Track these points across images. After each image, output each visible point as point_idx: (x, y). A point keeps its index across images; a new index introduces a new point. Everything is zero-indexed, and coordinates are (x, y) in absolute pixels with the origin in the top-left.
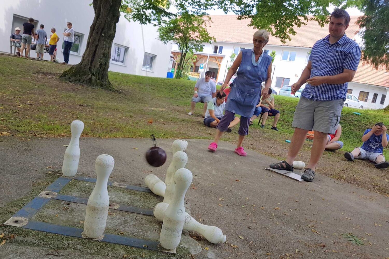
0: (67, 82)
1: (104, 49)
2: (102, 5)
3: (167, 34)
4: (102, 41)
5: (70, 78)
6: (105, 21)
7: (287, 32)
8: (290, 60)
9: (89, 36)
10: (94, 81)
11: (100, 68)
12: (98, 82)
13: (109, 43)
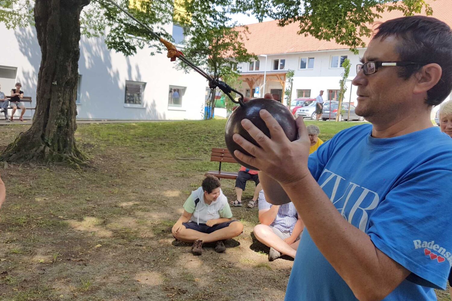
0: (3, 163)
1: (61, 103)
4: (56, 93)
5: (10, 156)
10: (48, 155)
11: (60, 132)
12: (55, 156)
13: (69, 93)
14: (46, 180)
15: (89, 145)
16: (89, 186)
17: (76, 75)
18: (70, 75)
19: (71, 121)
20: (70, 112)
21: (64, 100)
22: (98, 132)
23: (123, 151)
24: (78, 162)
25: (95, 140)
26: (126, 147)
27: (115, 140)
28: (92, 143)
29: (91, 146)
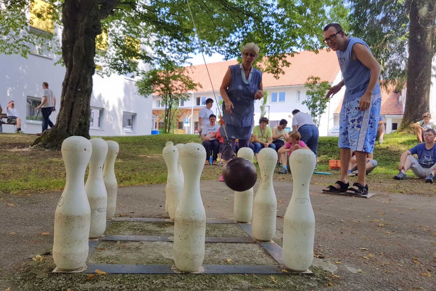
0: (43, 148)
1: (82, 106)
2: (73, 57)
3: (146, 87)
4: (79, 97)
5: (45, 144)
6: (80, 74)
7: (279, 66)
8: (280, 101)
9: (62, 94)
11: (80, 128)
19: (88, 121)
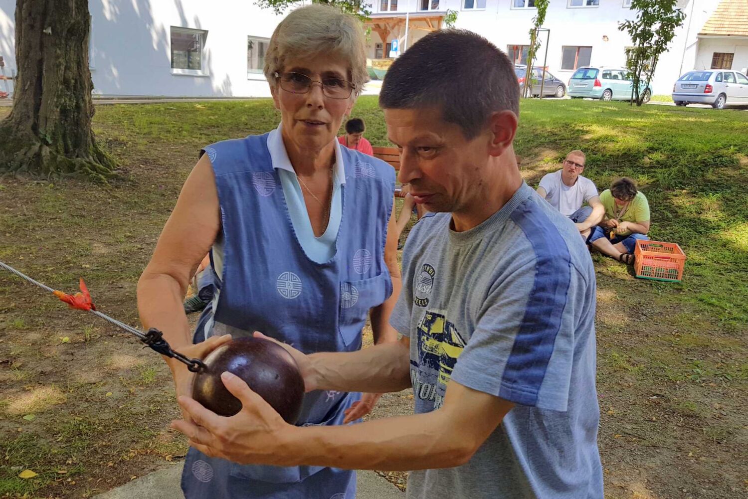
1: (63, 67)
4: (52, 48)
8: (589, 3)
10: (47, 161)
11: (66, 120)
12: (60, 162)
13: (76, 49)
14: (51, 204)
15: (117, 142)
16: (127, 213)
17: (84, 17)
18: (73, 16)
19: (84, 101)
20: (81, 85)
21: (67, 62)
22: (130, 119)
23: (179, 152)
24: (102, 172)
25: (127, 133)
26: (183, 144)
27: (162, 133)
28: (122, 138)
29: (122, 143)
